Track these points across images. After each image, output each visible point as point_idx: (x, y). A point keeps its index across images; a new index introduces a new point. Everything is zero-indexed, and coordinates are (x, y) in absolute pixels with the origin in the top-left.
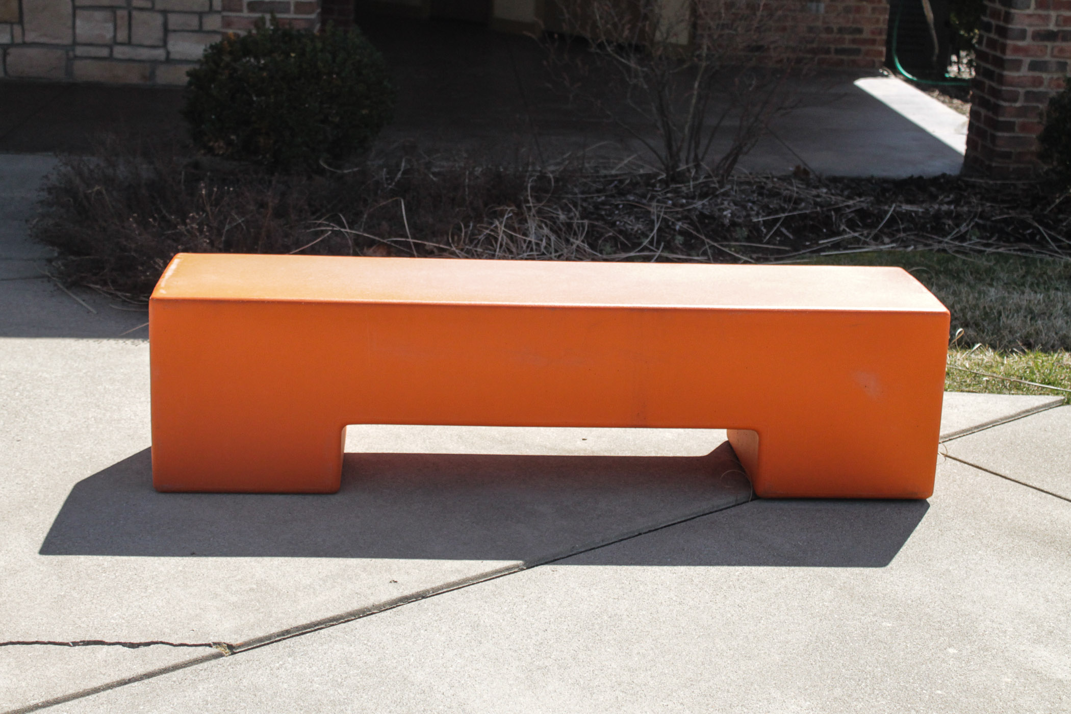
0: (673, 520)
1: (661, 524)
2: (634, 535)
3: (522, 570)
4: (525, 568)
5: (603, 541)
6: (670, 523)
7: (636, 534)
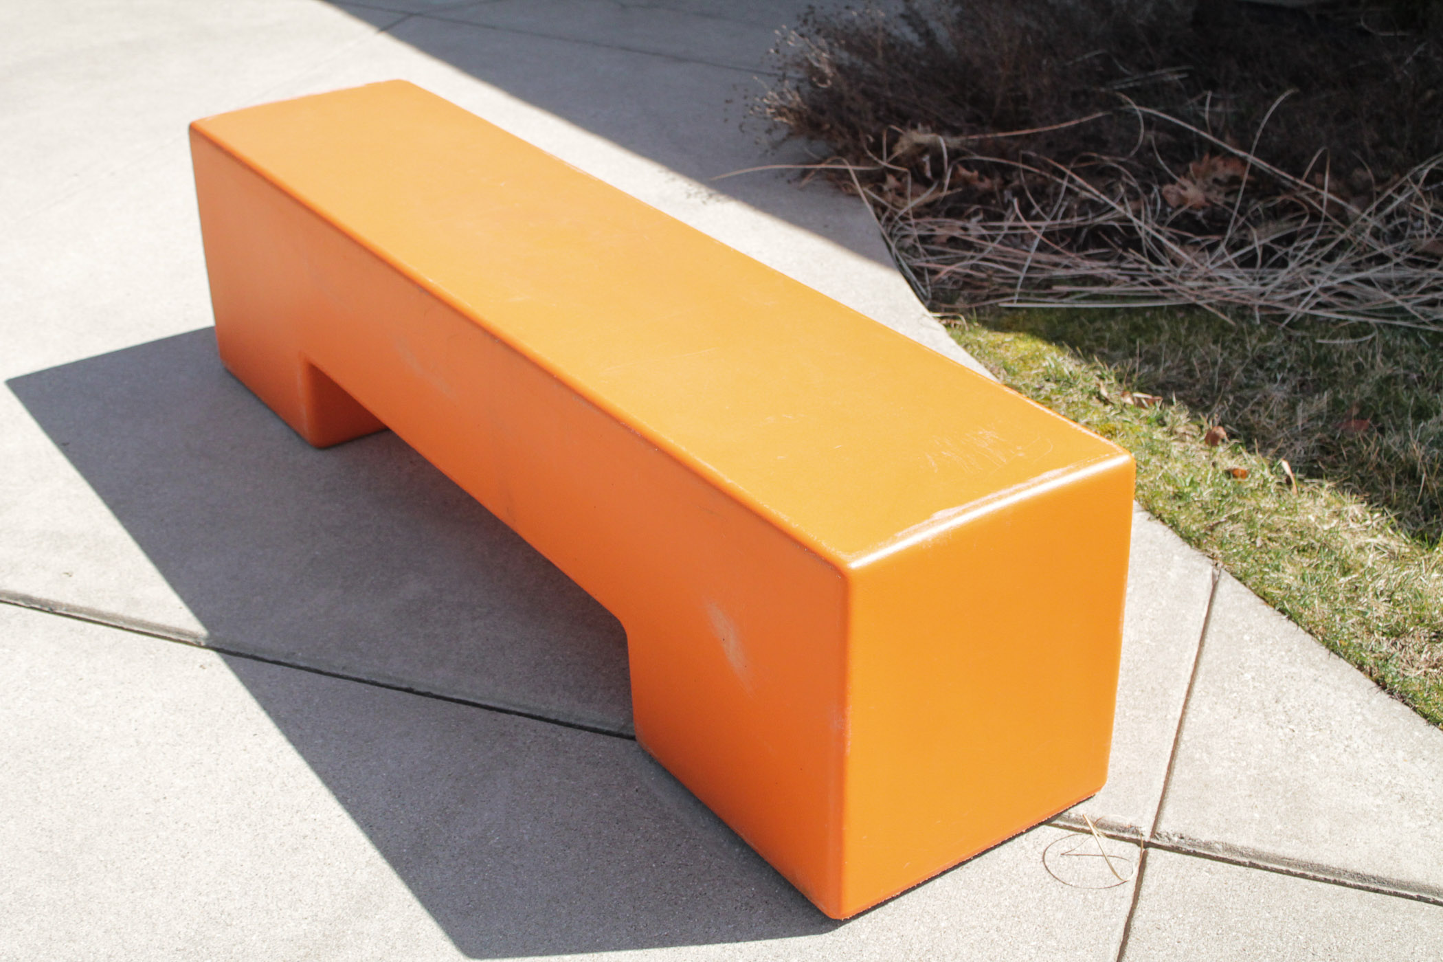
0: (481, 698)
1: (456, 692)
2: (399, 685)
3: (199, 646)
4: (203, 644)
5: (344, 668)
6: (472, 700)
7: (404, 686)
